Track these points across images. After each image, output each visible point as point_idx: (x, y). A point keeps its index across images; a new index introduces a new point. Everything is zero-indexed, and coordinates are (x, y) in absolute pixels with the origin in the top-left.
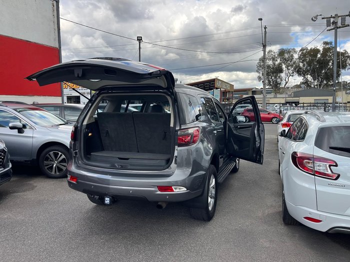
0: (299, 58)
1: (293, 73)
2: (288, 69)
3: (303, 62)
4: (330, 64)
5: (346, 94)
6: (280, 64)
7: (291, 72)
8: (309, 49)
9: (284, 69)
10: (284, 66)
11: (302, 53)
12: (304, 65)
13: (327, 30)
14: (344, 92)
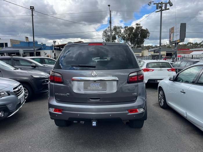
0: (124, 32)
1: (121, 40)
2: (119, 38)
3: (126, 34)
4: (139, 36)
5: (148, 51)
6: (115, 34)
7: (120, 39)
8: (129, 27)
9: (117, 38)
10: (117, 36)
11: (125, 29)
12: (127, 36)
13: (156, 12)
14: (147, 50)
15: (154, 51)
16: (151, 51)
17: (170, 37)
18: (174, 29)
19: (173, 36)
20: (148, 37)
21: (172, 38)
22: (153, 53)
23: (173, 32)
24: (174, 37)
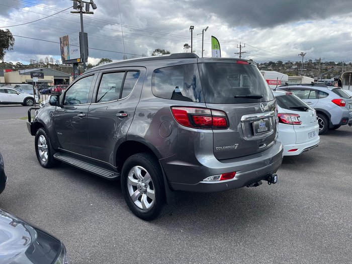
5: (20, 74)
13: (71, 12)
15: (32, 75)
16: (25, 74)
17: (62, 53)
18: (69, 40)
19: (68, 51)
20: (10, 47)
21: (66, 54)
22: (29, 78)
23: (67, 45)
24: (70, 54)
